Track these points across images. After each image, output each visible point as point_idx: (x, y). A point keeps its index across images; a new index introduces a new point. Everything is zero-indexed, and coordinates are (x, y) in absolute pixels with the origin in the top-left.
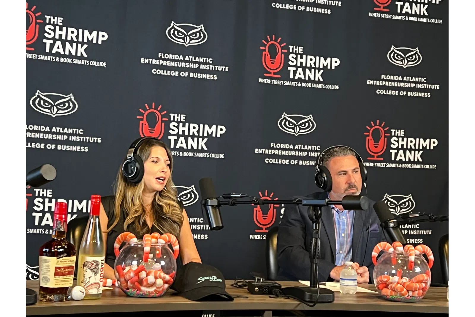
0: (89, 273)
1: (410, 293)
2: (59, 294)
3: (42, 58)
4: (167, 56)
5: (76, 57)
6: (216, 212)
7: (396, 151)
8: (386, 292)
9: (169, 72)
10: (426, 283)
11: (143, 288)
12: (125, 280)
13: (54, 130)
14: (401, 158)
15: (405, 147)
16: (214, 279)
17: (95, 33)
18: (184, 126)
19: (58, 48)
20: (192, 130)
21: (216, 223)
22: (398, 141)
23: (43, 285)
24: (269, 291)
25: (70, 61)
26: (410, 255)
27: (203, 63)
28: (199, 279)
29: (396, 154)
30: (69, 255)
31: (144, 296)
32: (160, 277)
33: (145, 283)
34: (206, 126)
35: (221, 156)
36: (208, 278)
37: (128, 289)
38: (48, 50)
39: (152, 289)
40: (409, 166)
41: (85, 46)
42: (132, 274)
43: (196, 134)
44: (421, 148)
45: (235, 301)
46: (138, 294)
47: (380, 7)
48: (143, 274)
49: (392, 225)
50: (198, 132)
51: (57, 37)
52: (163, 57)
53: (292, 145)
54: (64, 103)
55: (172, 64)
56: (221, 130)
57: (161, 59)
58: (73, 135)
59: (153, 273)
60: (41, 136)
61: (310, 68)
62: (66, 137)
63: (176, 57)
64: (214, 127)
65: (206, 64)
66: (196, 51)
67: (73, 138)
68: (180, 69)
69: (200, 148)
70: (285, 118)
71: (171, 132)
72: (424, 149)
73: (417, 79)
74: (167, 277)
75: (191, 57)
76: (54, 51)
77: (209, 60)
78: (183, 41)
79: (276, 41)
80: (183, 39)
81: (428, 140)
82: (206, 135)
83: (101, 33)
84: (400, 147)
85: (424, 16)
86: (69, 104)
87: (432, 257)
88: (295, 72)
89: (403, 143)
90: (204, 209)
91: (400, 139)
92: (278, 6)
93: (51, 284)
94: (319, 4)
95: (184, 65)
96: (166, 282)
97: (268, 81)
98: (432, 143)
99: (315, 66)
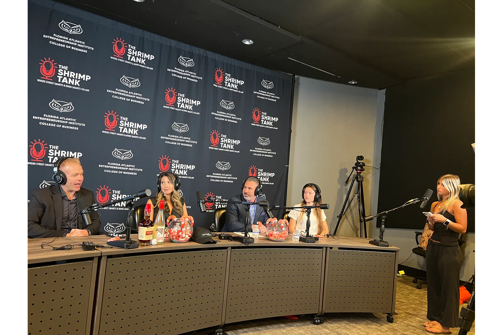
0: (159, 233)
1: (281, 238)
2: (146, 243)
3: (118, 134)
4: (172, 136)
5: (133, 135)
8: (271, 238)
9: (172, 142)
10: (286, 234)
11: (180, 239)
12: (173, 236)
13: (122, 165)
15: (263, 176)
16: (208, 234)
17: (141, 125)
18: (178, 165)
19: (125, 130)
20: (181, 167)
23: (140, 239)
24: (228, 238)
25: (130, 136)
26: (282, 224)
27: (187, 140)
28: (202, 235)
29: (260, 179)
30: (151, 226)
31: (180, 242)
32: (187, 234)
33: (181, 237)
34: (187, 165)
35: (193, 178)
36: (206, 234)
37: (173, 239)
38: (121, 131)
39: (184, 239)
40: (264, 183)
41: (137, 130)
42: (176, 233)
43: (183, 169)
44: (269, 176)
45: (217, 244)
46: (178, 242)
47: (256, 122)
48: (180, 233)
49: (268, 210)
50: (184, 168)
51: (125, 126)
53: (221, 174)
54: (127, 154)
55: (174, 139)
56: (193, 167)
57: (169, 137)
58: (130, 167)
59: (184, 233)
60: (116, 168)
61: (229, 144)
62: (127, 168)
63: (176, 137)
64: (190, 166)
65: (188, 140)
66: (184, 135)
67: (130, 169)
68: (177, 142)
69: (184, 174)
70: (219, 163)
71: (172, 167)
73: (268, 150)
74: (190, 234)
75: (182, 137)
76: (123, 132)
77: (189, 139)
79: (216, 132)
80: (179, 129)
81: (271, 173)
82: (187, 169)
83: (144, 125)
84: (261, 176)
85: (271, 126)
86: (129, 154)
88: (223, 145)
90: (198, 204)
91: (261, 173)
92: (217, 118)
93: (144, 239)
94: (233, 119)
95: (179, 140)
96: (189, 236)
97: (213, 148)
98: (273, 175)
99: (231, 143)
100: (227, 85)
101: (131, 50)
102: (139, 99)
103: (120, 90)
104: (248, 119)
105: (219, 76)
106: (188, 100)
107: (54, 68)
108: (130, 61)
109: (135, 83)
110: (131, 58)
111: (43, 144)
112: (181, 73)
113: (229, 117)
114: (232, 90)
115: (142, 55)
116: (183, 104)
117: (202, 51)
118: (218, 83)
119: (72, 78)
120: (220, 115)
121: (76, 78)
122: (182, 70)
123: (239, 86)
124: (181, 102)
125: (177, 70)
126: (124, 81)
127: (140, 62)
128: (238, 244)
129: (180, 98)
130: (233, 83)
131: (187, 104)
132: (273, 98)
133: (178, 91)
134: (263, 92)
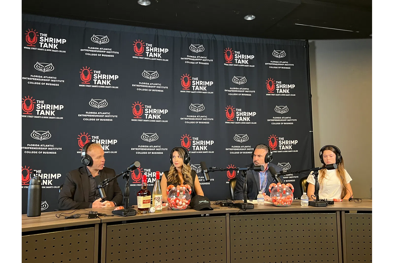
0: (156, 202)
1: (285, 203)
2: (145, 210)
3: (144, 121)
4: (190, 116)
5: (157, 119)
6: (207, 174)
8: (276, 203)
9: (191, 122)
10: (291, 199)
11: (178, 207)
12: (171, 204)
13: (150, 147)
14: (283, 148)
15: (285, 144)
16: (205, 201)
17: (163, 110)
18: (198, 142)
19: (150, 117)
20: (201, 143)
21: (207, 179)
22: (282, 142)
23: (139, 207)
24: (228, 205)
25: (155, 121)
26: (284, 188)
28: (199, 202)
30: (148, 195)
31: (178, 210)
32: (184, 202)
33: (178, 205)
34: (206, 141)
35: (213, 152)
36: (203, 201)
37: (172, 207)
38: (146, 118)
39: (181, 207)
40: (287, 151)
41: (160, 115)
42: (173, 201)
44: (291, 144)
45: (214, 210)
46: (176, 209)
47: (270, 92)
48: (177, 201)
49: (276, 176)
50: (203, 143)
51: (150, 113)
52: (189, 117)
53: (240, 146)
54: (153, 137)
55: (192, 119)
56: (212, 142)
59: (181, 201)
60: (146, 149)
62: (154, 149)
63: (194, 116)
64: (209, 141)
65: (205, 118)
66: (201, 114)
67: (157, 149)
68: (195, 121)
69: (205, 150)
70: (236, 136)
71: (193, 144)
72: (292, 144)
73: (287, 118)
74: (187, 202)
75: (199, 116)
79: (231, 107)
80: (196, 109)
81: (294, 141)
82: (206, 144)
83: (165, 110)
84: (283, 144)
85: (288, 94)
87: (293, 188)
91: (283, 141)
92: (231, 94)
93: (141, 207)
94: (246, 92)
95: (196, 119)
96: (186, 204)
97: (229, 123)
98: (296, 142)
99: (247, 115)
100: (237, 62)
101: (149, 48)
102: (159, 88)
103: (143, 83)
104: (262, 90)
105: (229, 55)
106: (201, 83)
107: (90, 74)
108: (148, 57)
109: (155, 75)
110: (149, 54)
111: (87, 135)
112: (193, 59)
113: (242, 91)
114: (243, 65)
115: (157, 50)
116: (197, 87)
117: (210, 36)
118: (228, 62)
119: (104, 80)
120: (233, 91)
121: (108, 79)
122: (194, 57)
123: (249, 60)
124: (196, 85)
125: (189, 58)
126: (145, 75)
127: (157, 57)
128: (237, 210)
129: (195, 82)
130: (243, 59)
131: (201, 86)
132: (287, 66)
133: (192, 76)
134: (275, 62)
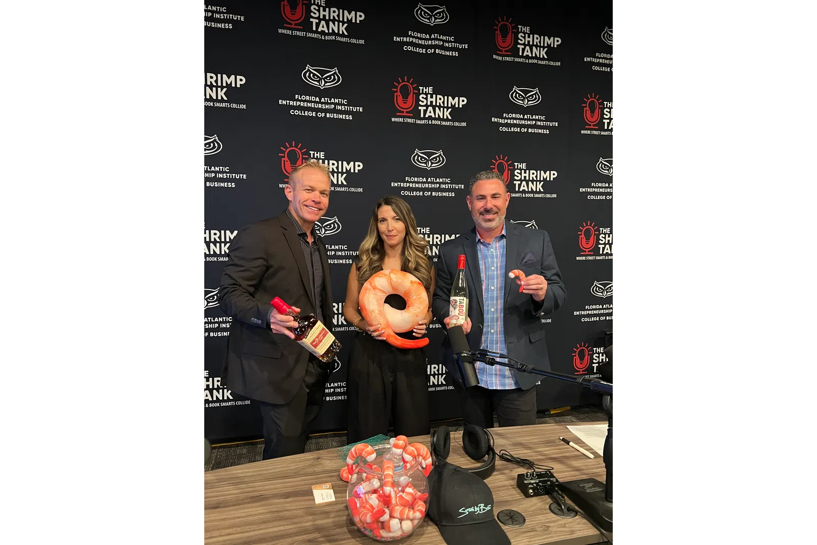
4: (413, 179)
5: (338, 185)
7: (603, 246)
9: (414, 192)
14: (607, 251)
15: (611, 242)
17: (352, 164)
20: (435, 240)
22: (605, 238)
27: (443, 183)
29: (604, 249)
34: (447, 236)
36: (472, 509)
41: (345, 175)
47: (590, 125)
52: (409, 180)
54: (330, 225)
55: (417, 185)
58: (339, 250)
61: (533, 181)
62: (333, 253)
63: (421, 179)
65: (445, 183)
66: (437, 173)
67: (339, 253)
68: (424, 190)
75: (432, 179)
77: (448, 180)
78: (425, 165)
79: (503, 159)
80: (425, 163)
83: (357, 163)
84: (607, 242)
86: (334, 225)
88: (520, 185)
89: (609, 239)
91: (607, 235)
92: (505, 129)
94: (540, 125)
95: (427, 185)
99: (537, 179)
100: (523, 52)
101: (317, 8)
102: (342, 110)
103: (304, 97)
105: (505, 36)
106: (440, 99)
108: (316, 32)
109: (332, 78)
110: (318, 25)
112: (423, 42)
113: (529, 123)
114: (535, 61)
115: (338, 16)
116: (430, 108)
118: (502, 51)
119: (210, 86)
120: (510, 122)
121: (219, 84)
122: (424, 36)
123: (550, 50)
124: (427, 106)
125: (413, 37)
126: (309, 76)
127: (336, 32)
129: (425, 96)
130: (536, 46)
131: (440, 107)
134: (605, 55)
